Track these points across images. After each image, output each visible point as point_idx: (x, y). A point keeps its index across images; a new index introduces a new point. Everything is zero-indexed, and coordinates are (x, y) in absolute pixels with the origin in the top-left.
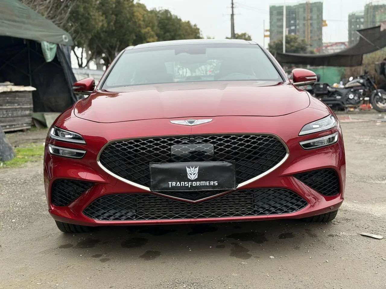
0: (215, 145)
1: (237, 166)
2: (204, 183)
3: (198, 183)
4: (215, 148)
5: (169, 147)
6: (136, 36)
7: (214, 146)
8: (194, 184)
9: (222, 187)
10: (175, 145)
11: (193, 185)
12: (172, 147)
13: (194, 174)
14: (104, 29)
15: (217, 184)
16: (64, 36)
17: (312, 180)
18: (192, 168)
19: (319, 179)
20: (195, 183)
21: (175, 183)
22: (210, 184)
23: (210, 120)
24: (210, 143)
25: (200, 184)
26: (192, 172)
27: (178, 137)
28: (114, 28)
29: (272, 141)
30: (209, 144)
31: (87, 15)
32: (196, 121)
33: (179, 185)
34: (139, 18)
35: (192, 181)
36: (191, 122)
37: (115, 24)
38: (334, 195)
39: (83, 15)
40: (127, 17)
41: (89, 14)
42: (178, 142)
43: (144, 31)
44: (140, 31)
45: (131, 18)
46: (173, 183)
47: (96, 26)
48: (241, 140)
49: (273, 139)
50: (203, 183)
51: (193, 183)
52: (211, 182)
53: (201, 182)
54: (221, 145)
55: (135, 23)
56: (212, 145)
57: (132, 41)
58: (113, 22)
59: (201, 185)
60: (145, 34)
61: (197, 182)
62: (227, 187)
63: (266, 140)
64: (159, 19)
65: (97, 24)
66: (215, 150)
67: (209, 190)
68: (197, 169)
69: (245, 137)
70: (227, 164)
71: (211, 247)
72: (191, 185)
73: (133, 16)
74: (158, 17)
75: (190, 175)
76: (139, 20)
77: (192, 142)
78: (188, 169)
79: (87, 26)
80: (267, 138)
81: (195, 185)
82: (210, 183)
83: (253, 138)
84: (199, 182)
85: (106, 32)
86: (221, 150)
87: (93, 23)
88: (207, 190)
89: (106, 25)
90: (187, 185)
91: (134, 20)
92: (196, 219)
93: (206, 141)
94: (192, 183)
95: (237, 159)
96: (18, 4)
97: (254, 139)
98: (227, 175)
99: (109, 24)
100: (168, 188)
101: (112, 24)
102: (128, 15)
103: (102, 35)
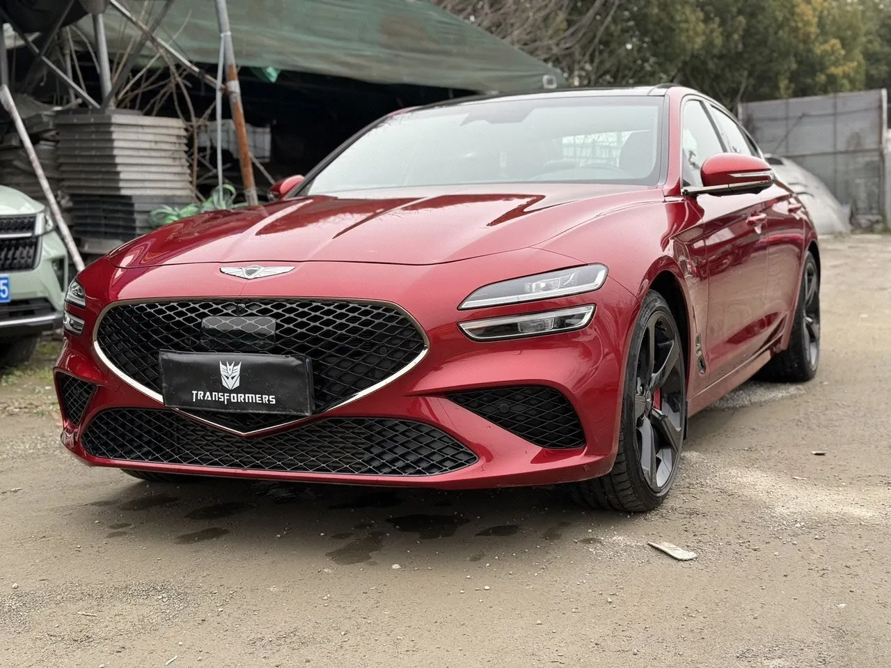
0: (278, 321)
1: (316, 366)
2: (252, 397)
3: (241, 397)
4: (278, 326)
5: (199, 320)
6: (800, 63)
7: (277, 324)
8: (235, 398)
9: (285, 409)
10: (210, 317)
11: (232, 400)
12: (204, 320)
13: (233, 378)
14: (716, 51)
15: (274, 400)
16: (545, 78)
17: (499, 409)
18: (230, 365)
19: (519, 409)
20: (235, 395)
21: (202, 393)
22: (262, 400)
23: (288, 269)
24: (271, 316)
25: (244, 399)
26: (230, 374)
27: (217, 301)
28: (740, 46)
29: (391, 319)
30: (269, 318)
31: (667, 21)
32: (263, 268)
33: (210, 399)
34: (805, 18)
35: (230, 392)
36: (250, 273)
37: (743, 37)
38: (570, 447)
39: (659, 22)
40: (776, 19)
41: (672, 19)
42: (216, 312)
43: (818, 49)
44: (810, 51)
45: (786, 20)
46: (199, 392)
47: (689, 46)
48: (329, 312)
49: (392, 314)
50: (250, 397)
51: (232, 395)
52: (264, 396)
53: (247, 395)
54: (289, 321)
55: (795, 30)
56: (274, 321)
57: (788, 74)
58: (741, 33)
59: (247, 401)
60: (822, 57)
61: (239, 395)
62: (295, 410)
63: (378, 316)
64: (882, 15)
65: (690, 39)
66: (278, 332)
67: (261, 412)
68: (238, 367)
69: (338, 307)
70: (293, 361)
71: (322, 534)
72: (229, 400)
73: (793, 14)
74: (881, 11)
75: (226, 378)
76: (807, 23)
77: (239, 312)
78: (222, 366)
79: (666, 47)
80: (380, 311)
81: (236, 401)
82: (262, 397)
83: (354, 310)
84: (243, 395)
85: (721, 57)
86: (289, 331)
87: (683, 39)
88: (258, 412)
89: (719, 41)
90: (222, 400)
91: (793, 24)
92: (246, 469)
93: (264, 312)
94: (230, 396)
95: (316, 354)
96: (435, 15)
97: (354, 312)
98: (294, 384)
99: (727, 36)
100: (192, 404)
101: (736, 37)
102: (780, 16)
103: (711, 65)
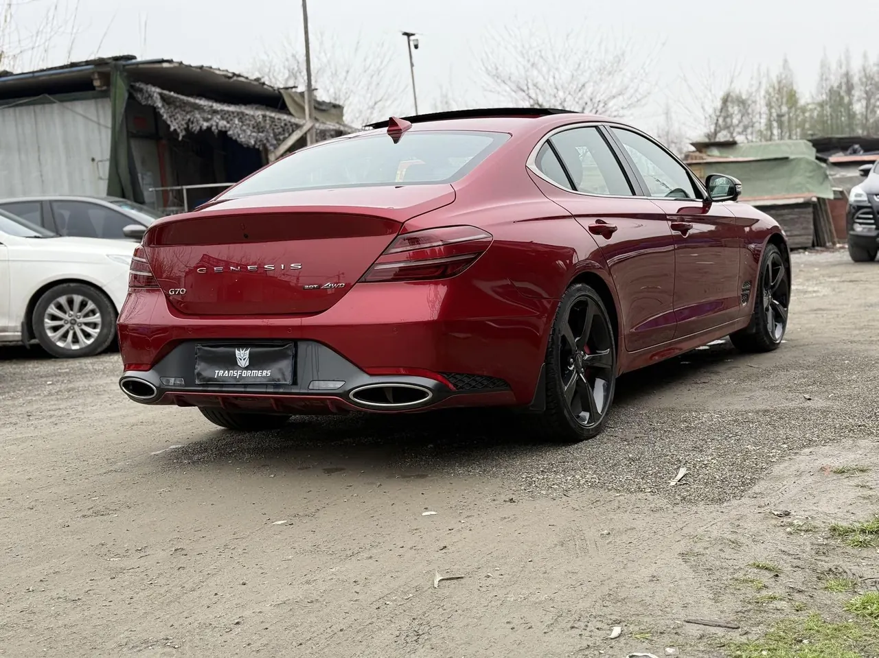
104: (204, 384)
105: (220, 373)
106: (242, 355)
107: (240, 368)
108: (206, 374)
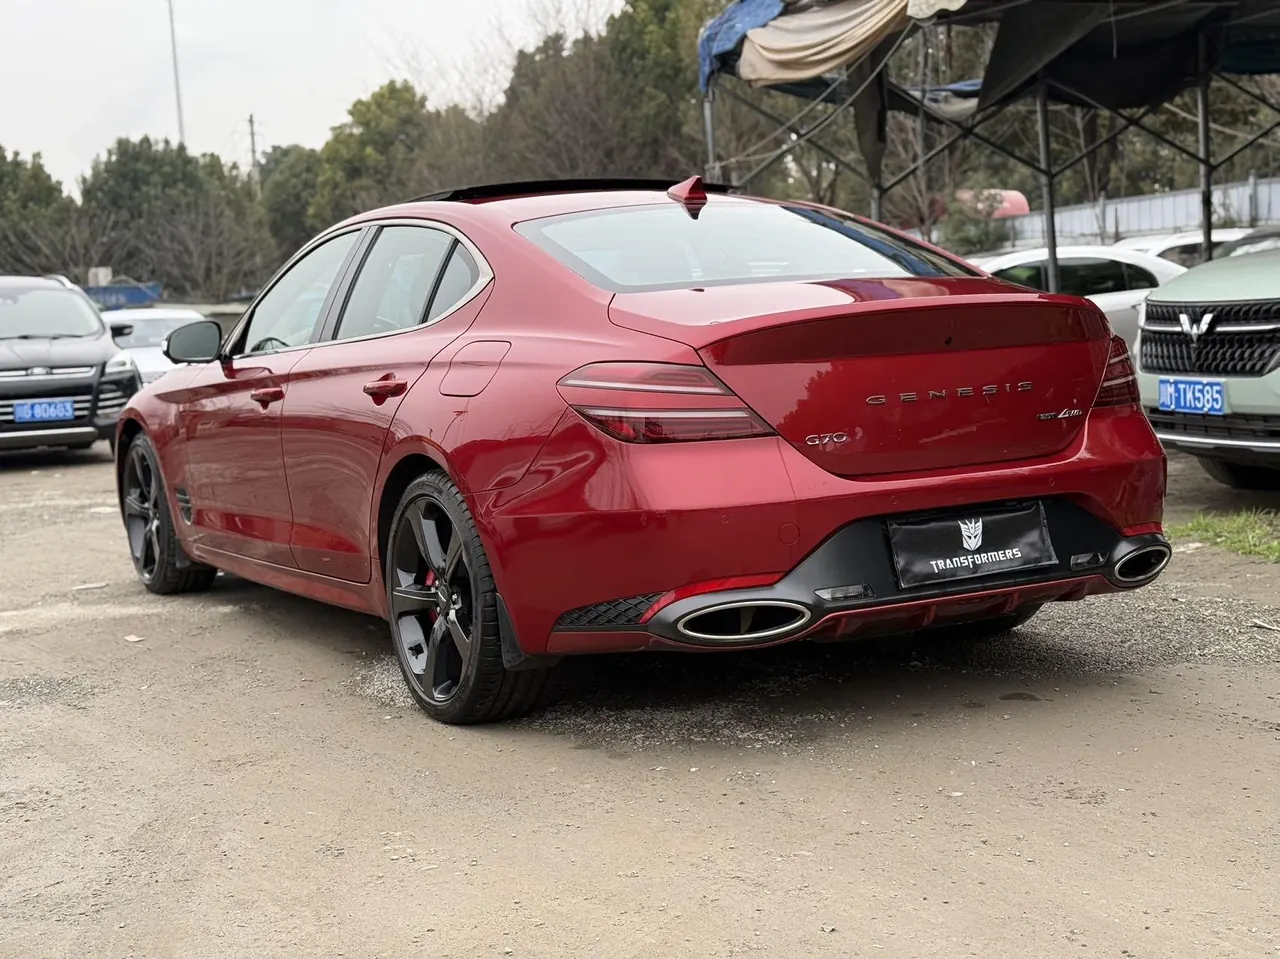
104: (915, 587)
105: (939, 565)
106: (972, 532)
107: (967, 552)
108: (919, 568)
